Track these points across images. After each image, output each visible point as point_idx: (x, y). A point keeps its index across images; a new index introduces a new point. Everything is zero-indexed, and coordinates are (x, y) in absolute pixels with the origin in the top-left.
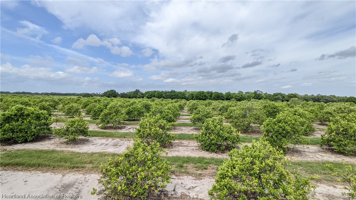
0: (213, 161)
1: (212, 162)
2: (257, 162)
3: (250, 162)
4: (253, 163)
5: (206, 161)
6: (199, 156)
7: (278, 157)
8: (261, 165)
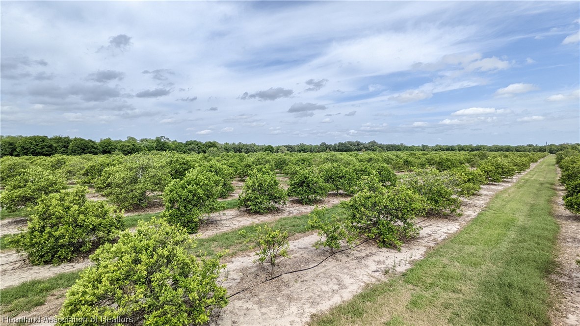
0: (60, 282)
1: (58, 284)
2: (143, 257)
3: (130, 261)
4: (137, 261)
5: (40, 286)
6: (22, 280)
7: (179, 238)
8: (151, 260)
